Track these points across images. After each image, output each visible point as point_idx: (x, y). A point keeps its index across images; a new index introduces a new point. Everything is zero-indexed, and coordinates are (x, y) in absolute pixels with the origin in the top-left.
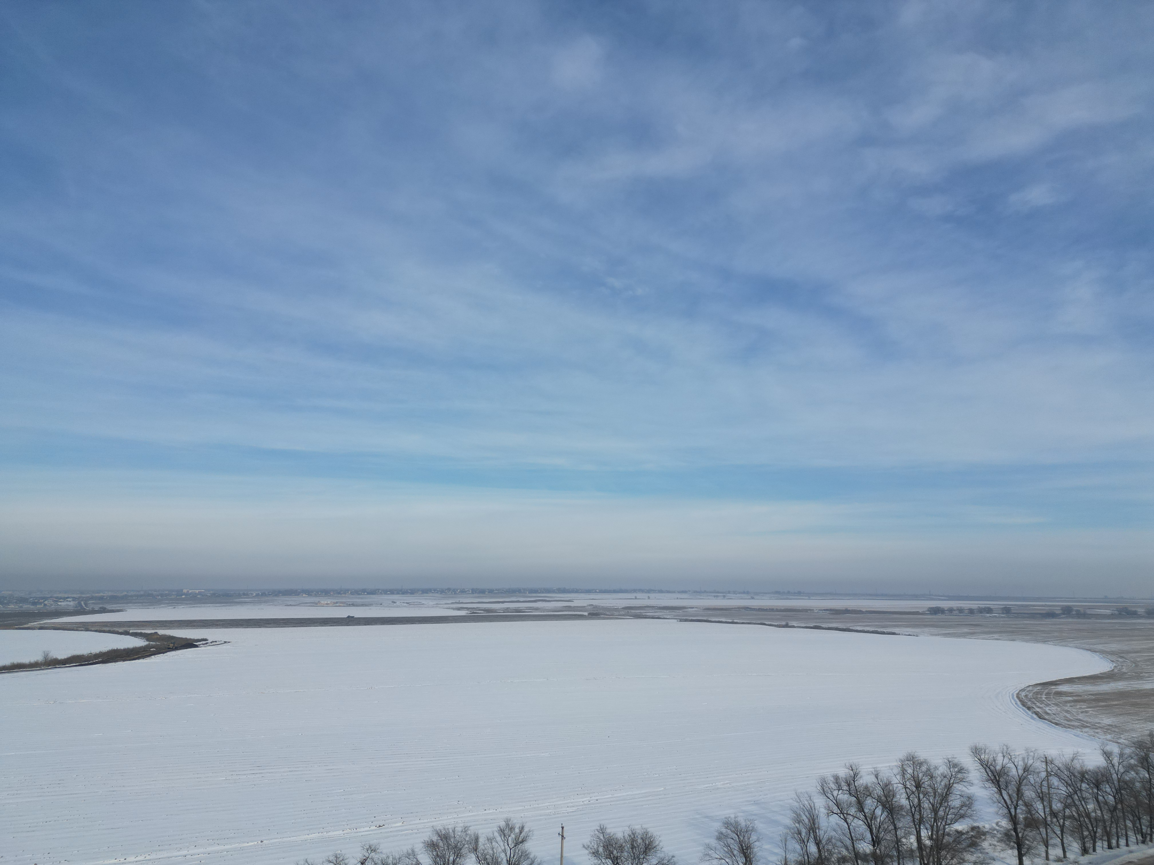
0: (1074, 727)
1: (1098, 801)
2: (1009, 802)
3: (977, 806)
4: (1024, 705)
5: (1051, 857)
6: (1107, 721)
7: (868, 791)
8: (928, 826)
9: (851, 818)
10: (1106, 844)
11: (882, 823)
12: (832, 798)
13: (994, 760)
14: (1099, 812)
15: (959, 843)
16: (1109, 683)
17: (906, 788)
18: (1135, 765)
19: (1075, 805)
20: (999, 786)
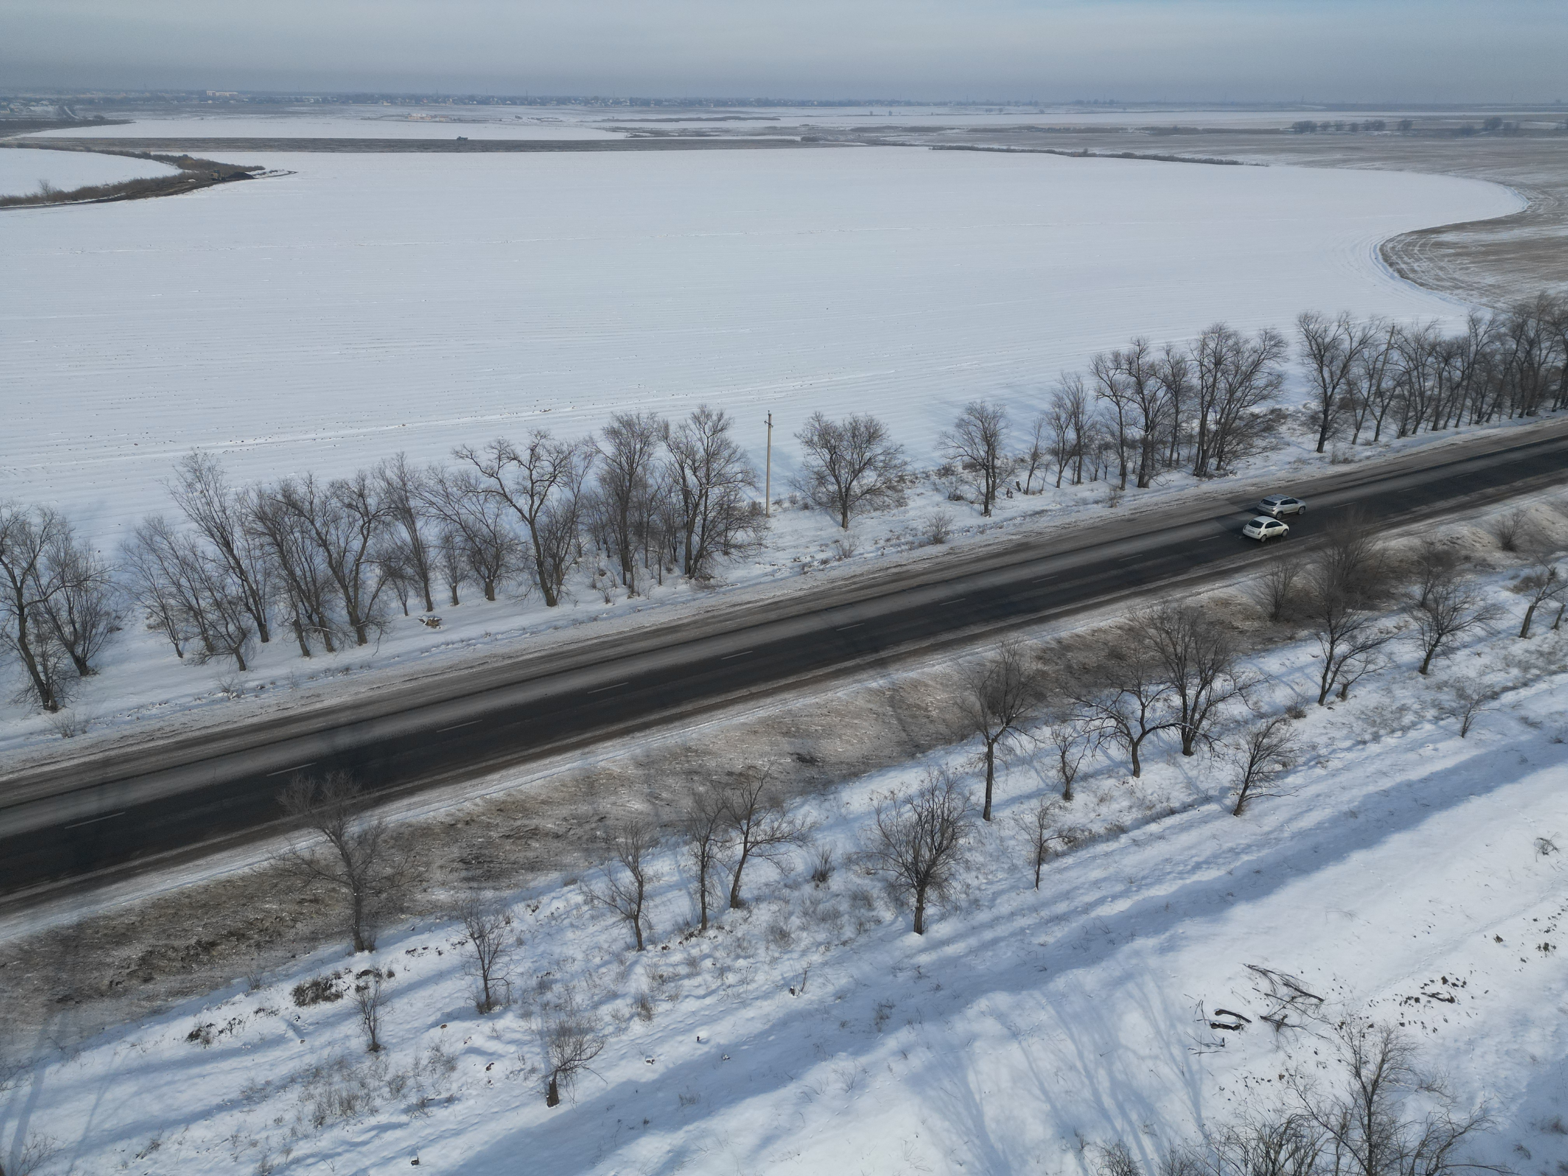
0: (1444, 288)
1: (1440, 377)
2: (1328, 380)
3: (1286, 386)
4: (1386, 260)
5: (1358, 441)
6: (1490, 279)
7: (1153, 370)
8: (1218, 409)
9: (1125, 400)
10: (1431, 425)
11: (1162, 406)
12: (1106, 378)
13: (1325, 331)
14: (1436, 391)
15: (1252, 427)
16: (1512, 229)
17: (1202, 365)
18: (1505, 335)
19: (1410, 382)
20: (1322, 362)
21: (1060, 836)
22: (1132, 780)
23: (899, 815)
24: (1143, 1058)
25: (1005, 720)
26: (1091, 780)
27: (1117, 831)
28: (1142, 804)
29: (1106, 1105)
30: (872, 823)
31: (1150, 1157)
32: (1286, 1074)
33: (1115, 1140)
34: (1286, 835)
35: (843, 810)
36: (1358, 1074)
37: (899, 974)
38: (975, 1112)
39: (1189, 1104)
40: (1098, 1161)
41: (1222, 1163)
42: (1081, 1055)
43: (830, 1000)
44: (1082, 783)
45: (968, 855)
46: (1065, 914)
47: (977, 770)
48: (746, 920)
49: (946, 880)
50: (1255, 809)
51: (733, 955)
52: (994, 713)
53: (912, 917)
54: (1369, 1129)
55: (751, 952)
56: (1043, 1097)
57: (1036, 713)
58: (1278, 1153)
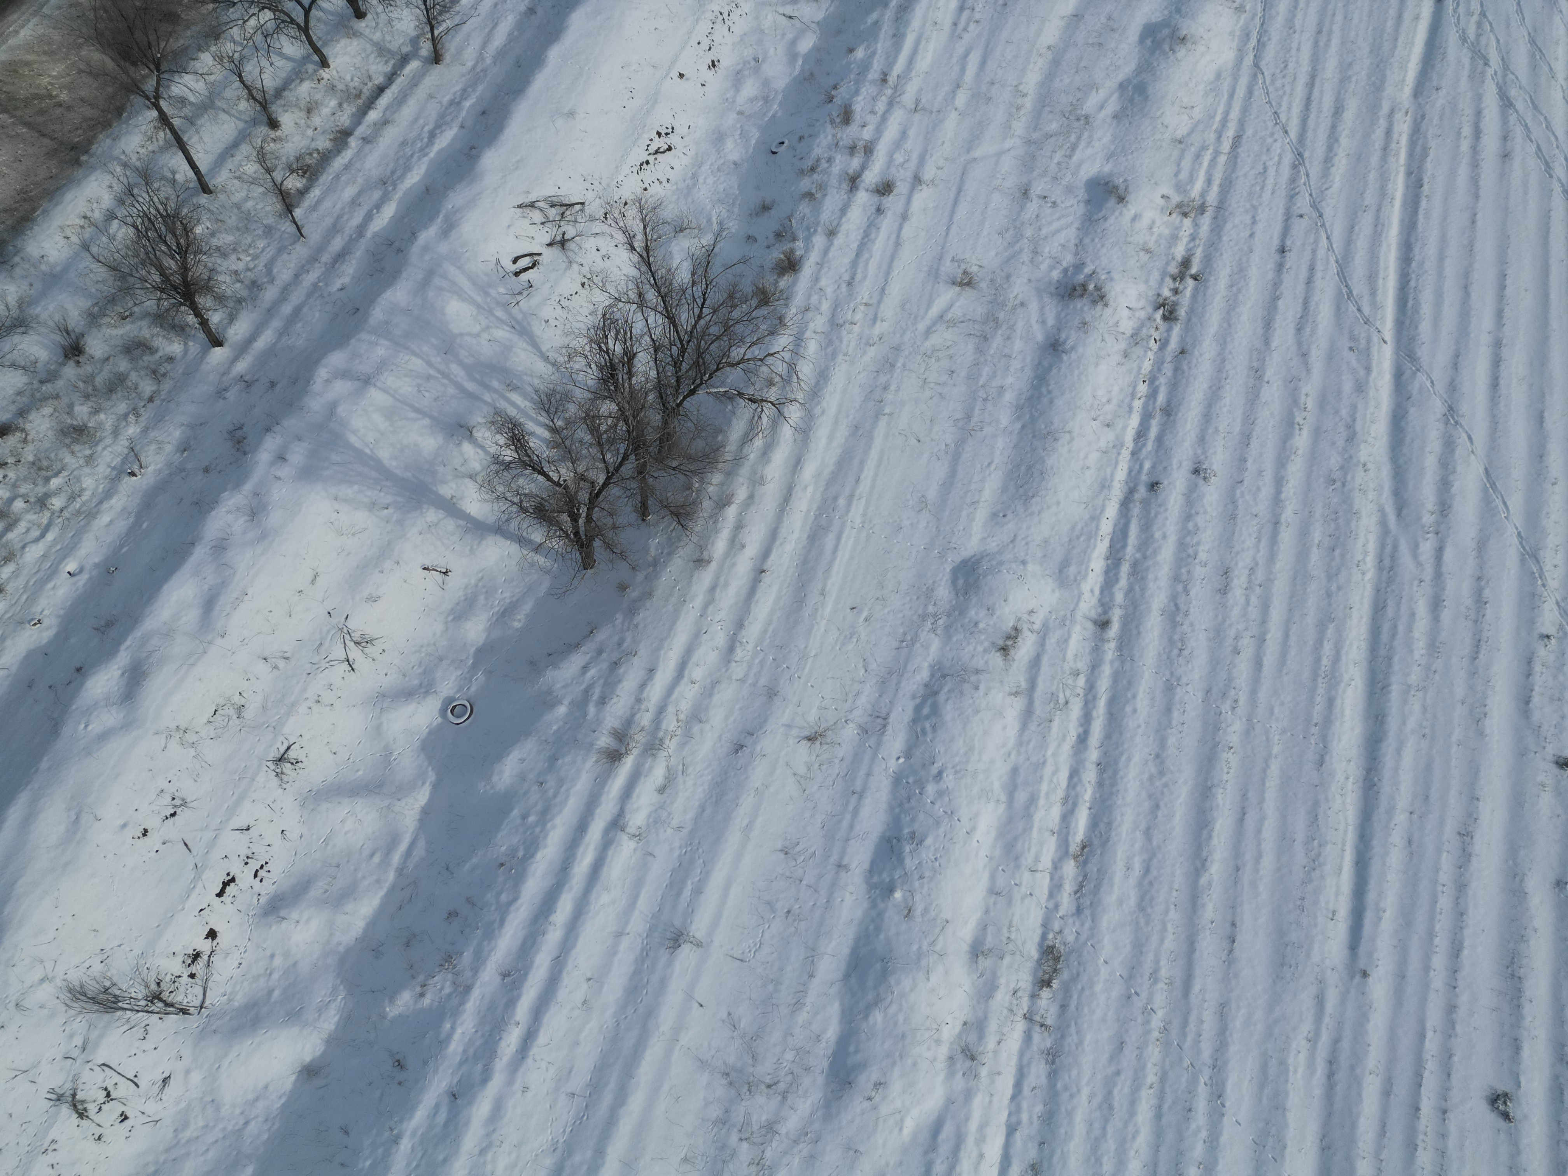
21: (292, 172)
22: (325, 74)
23: (112, 238)
24: (478, 335)
25: (152, 67)
26: (285, 94)
27: (342, 136)
28: (350, 95)
29: (471, 390)
30: (87, 262)
31: (523, 406)
32: (586, 280)
33: (492, 411)
34: (488, 61)
35: (43, 267)
36: (633, 248)
37: (227, 395)
38: (372, 463)
39: (530, 348)
40: (488, 434)
41: (574, 376)
42: (429, 364)
43: (177, 459)
44: (278, 102)
45: (215, 242)
46: (344, 249)
47: (161, 143)
48: (25, 441)
49: (209, 278)
50: (450, 48)
51: (40, 481)
52: (134, 64)
53: (201, 335)
54: (657, 286)
55: (57, 466)
56: (420, 416)
57: (182, 42)
58: (606, 344)
